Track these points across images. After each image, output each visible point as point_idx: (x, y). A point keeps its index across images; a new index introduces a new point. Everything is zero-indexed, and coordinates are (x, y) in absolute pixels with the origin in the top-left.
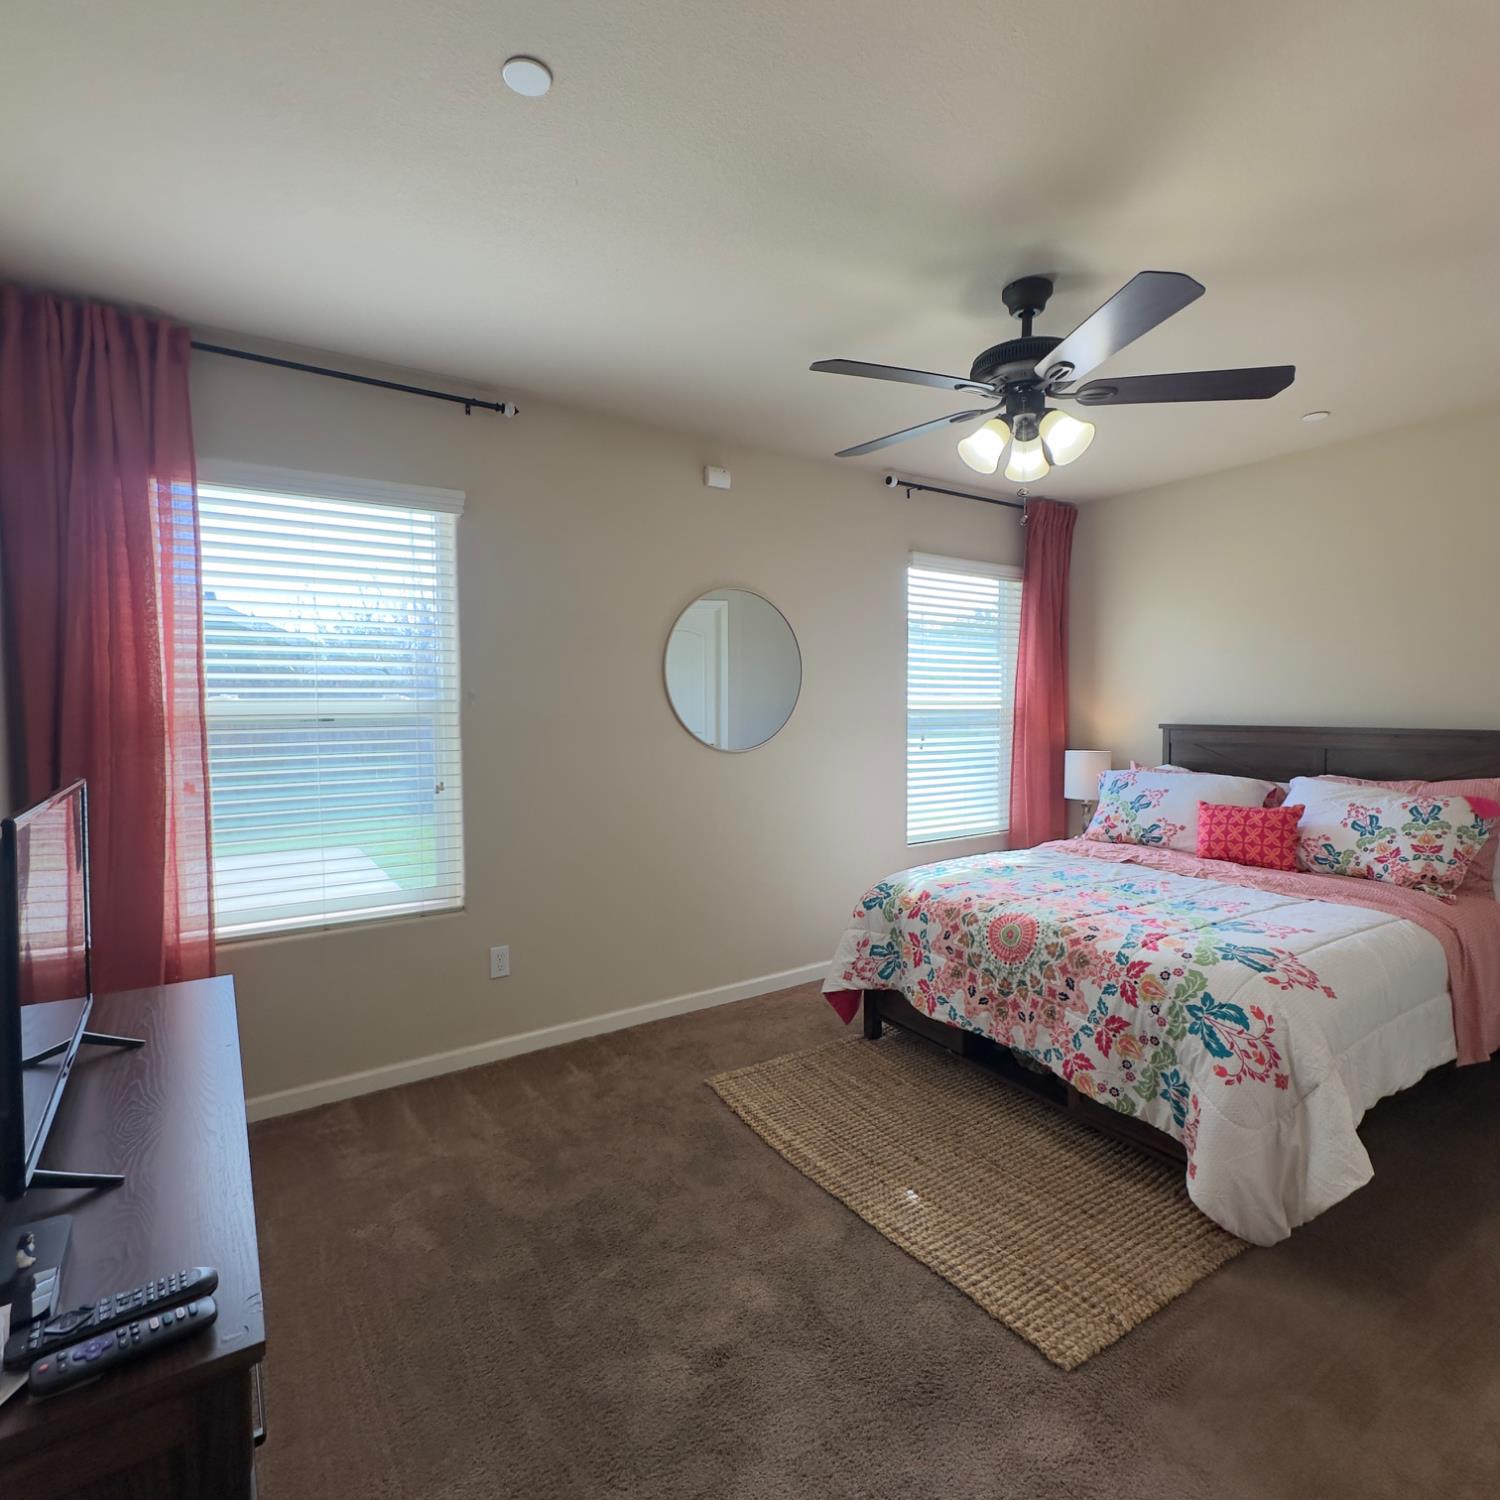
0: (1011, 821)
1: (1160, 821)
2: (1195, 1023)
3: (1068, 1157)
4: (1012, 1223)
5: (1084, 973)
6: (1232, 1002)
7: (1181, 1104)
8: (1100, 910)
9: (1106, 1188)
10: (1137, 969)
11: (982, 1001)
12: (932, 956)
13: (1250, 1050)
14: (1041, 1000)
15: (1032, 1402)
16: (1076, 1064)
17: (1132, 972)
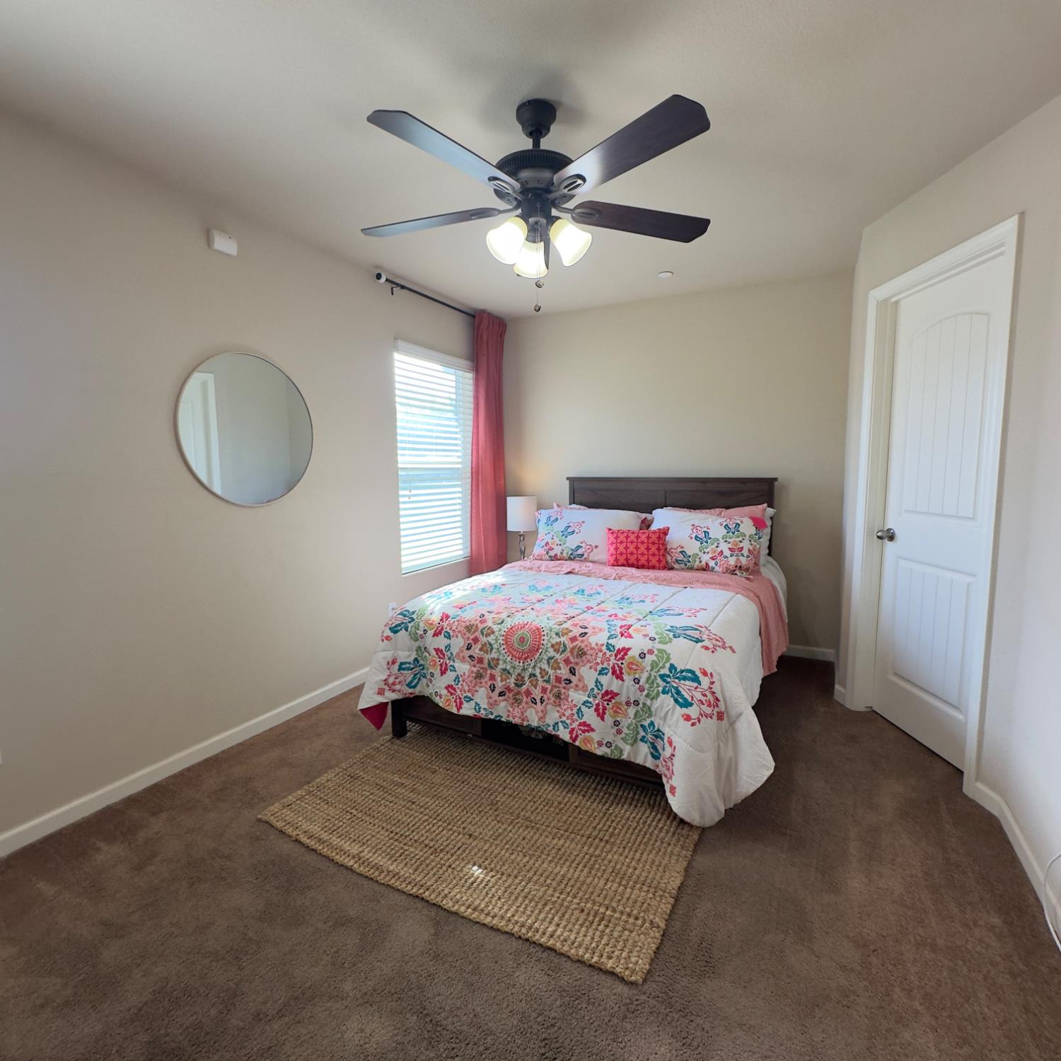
0: (471, 549)
1: (582, 543)
2: (666, 687)
3: (576, 799)
4: (558, 868)
5: (583, 662)
6: (688, 667)
7: (656, 744)
8: (578, 612)
9: (607, 815)
10: (622, 653)
11: (501, 694)
12: (456, 665)
13: (703, 699)
14: (549, 687)
16: (580, 730)
17: (619, 656)
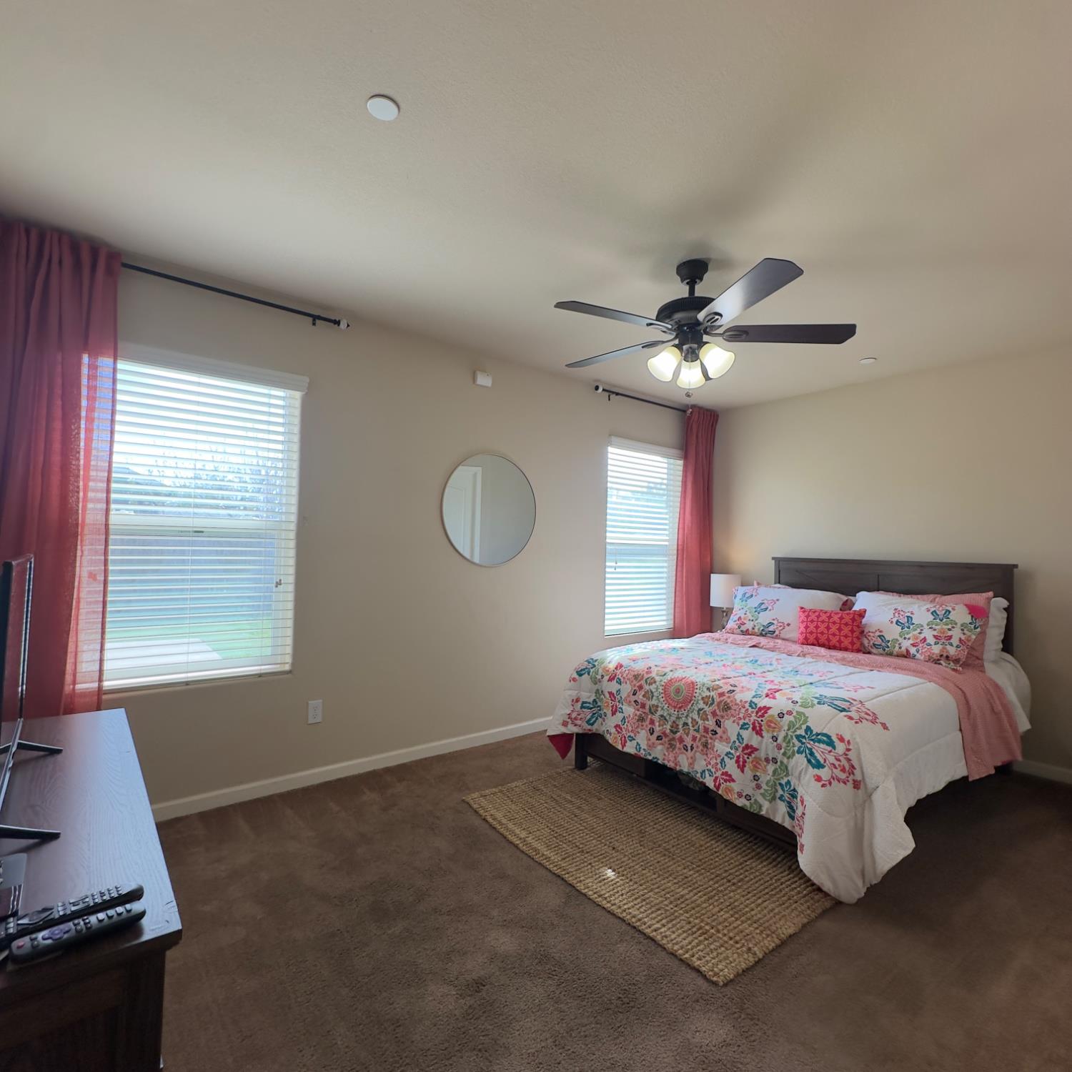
0: (674, 622)
1: (774, 620)
2: (800, 747)
3: (718, 846)
4: (680, 889)
5: (727, 716)
6: (824, 732)
7: (792, 804)
8: (737, 675)
9: (743, 866)
10: (763, 712)
11: (659, 738)
12: (624, 707)
13: (837, 763)
14: (699, 736)
15: (698, 1008)
16: (722, 779)
17: (760, 714)
